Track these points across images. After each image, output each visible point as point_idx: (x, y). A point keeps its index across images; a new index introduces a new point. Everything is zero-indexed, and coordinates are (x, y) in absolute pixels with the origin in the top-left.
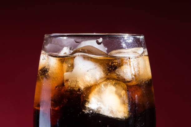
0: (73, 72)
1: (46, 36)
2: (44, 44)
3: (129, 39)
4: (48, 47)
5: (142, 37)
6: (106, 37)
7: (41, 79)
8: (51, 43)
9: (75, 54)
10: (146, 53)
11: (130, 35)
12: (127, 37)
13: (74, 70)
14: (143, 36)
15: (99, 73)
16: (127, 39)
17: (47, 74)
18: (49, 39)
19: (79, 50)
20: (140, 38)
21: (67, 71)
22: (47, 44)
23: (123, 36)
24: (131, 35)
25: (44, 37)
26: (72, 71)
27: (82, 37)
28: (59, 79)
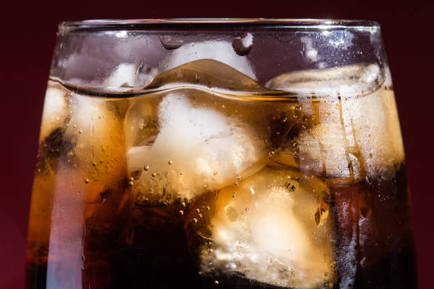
0: (155, 145)
1: (64, 29)
2: (57, 53)
3: (339, 35)
4: (68, 62)
5: (375, 27)
6: (263, 30)
7: (50, 168)
8: (79, 52)
9: (162, 88)
10: (388, 81)
11: (339, 24)
12: (330, 30)
13: (161, 139)
14: (379, 27)
15: (240, 149)
16: (333, 38)
17: (71, 153)
18: (74, 39)
19: (176, 74)
20: (369, 33)
21: (137, 144)
22: (66, 54)
23: (320, 27)
24: (343, 25)
25: (57, 30)
26: (152, 142)
27: (186, 32)
28: (110, 170)
